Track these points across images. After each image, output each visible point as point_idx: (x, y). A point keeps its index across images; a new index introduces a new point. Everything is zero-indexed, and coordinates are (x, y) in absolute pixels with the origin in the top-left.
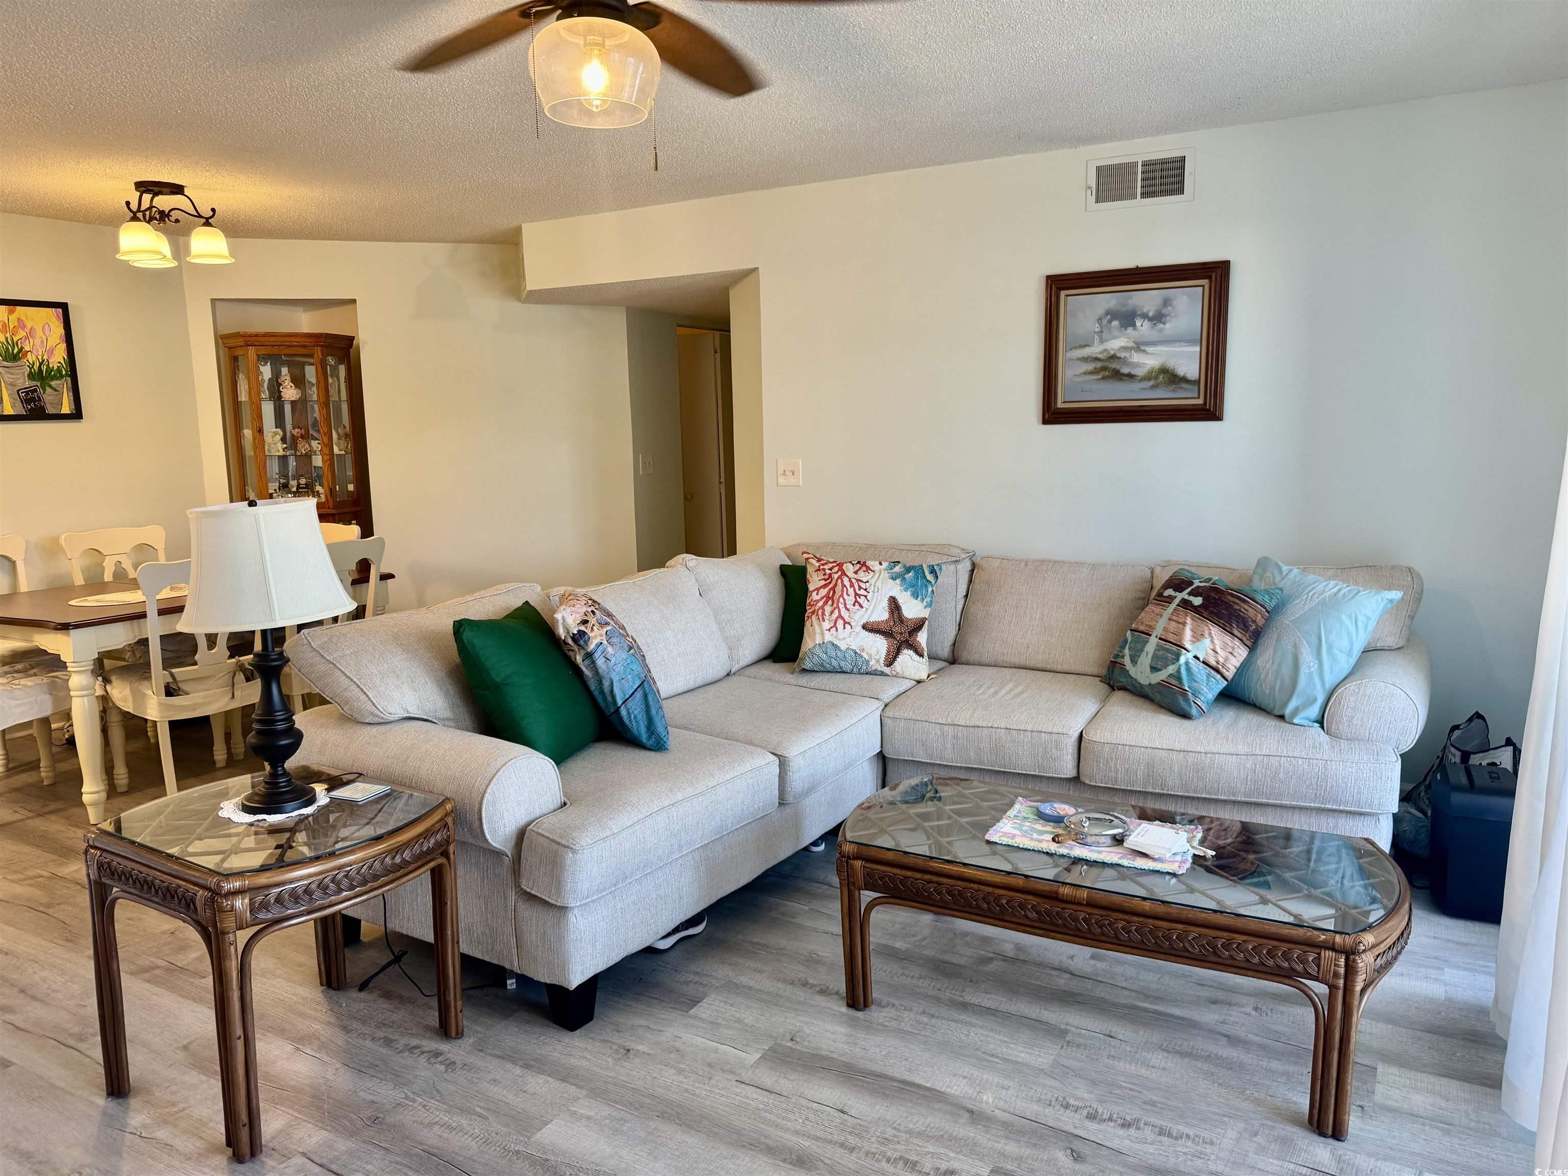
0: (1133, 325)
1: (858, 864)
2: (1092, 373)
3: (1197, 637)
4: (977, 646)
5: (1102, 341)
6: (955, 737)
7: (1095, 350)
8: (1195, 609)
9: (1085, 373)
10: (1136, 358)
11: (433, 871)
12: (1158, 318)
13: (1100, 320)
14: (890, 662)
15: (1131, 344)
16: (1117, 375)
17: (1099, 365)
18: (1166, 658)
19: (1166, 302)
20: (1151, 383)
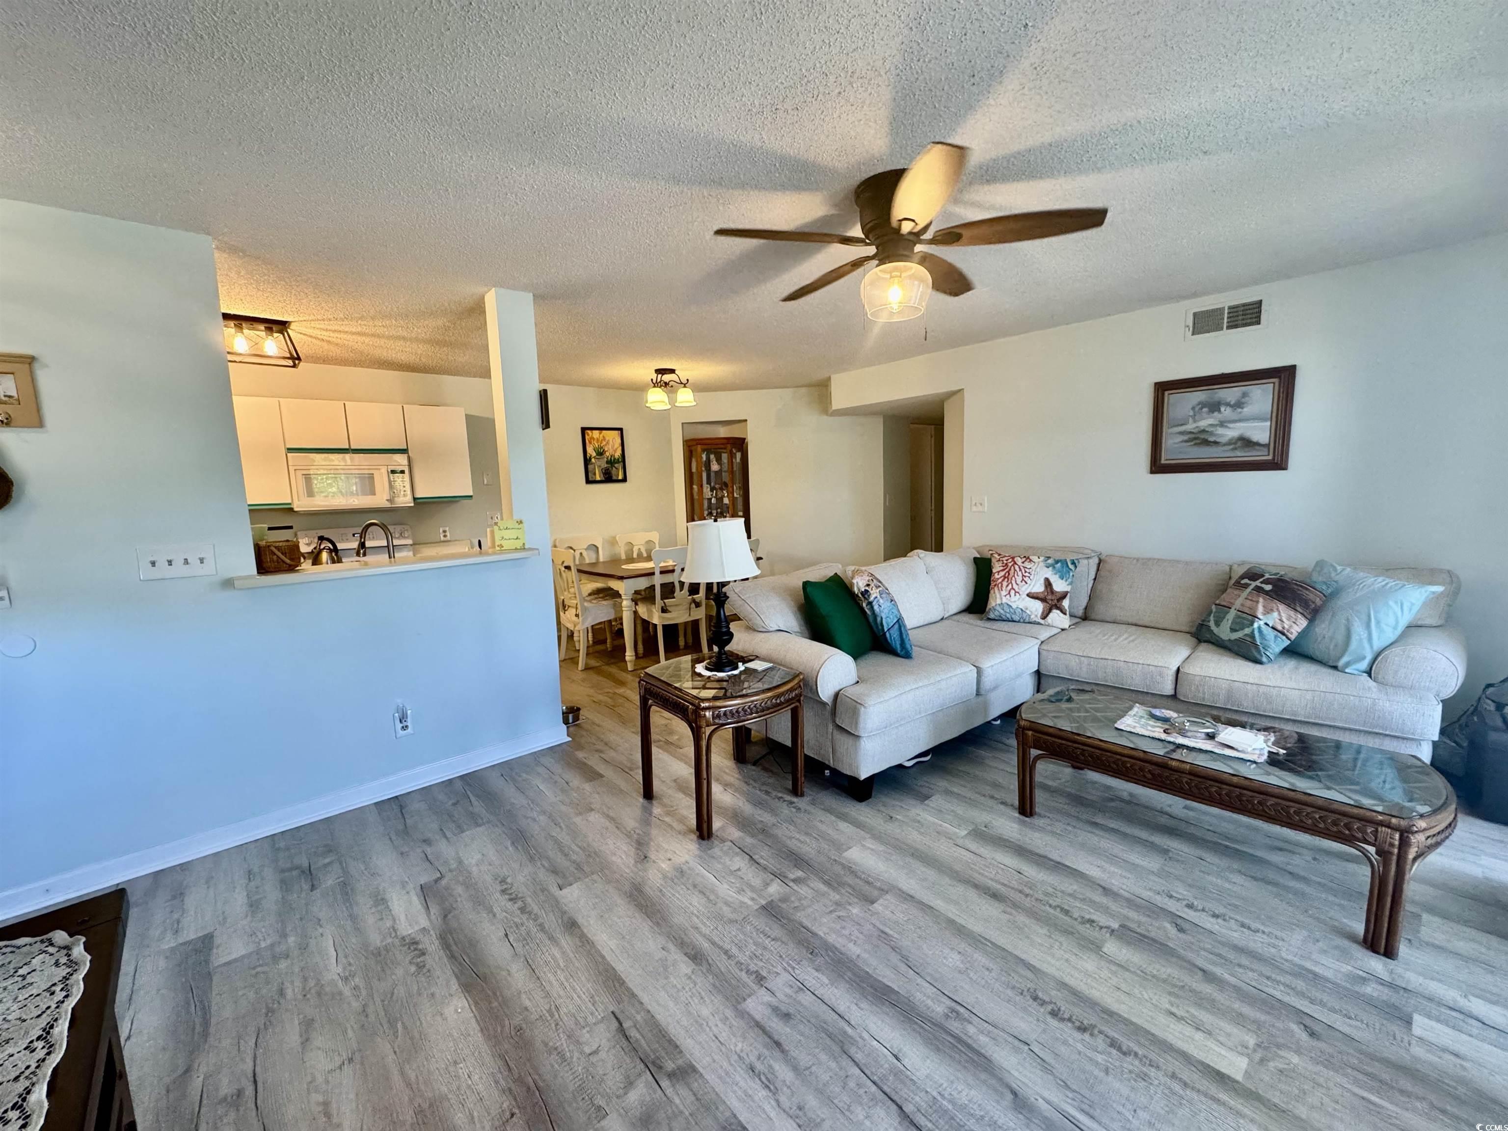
0: (1219, 411)
1: (1030, 733)
2: (1186, 441)
3: (1268, 611)
4: (1100, 610)
5: (1195, 421)
6: (1089, 665)
7: (1190, 426)
8: (1267, 593)
9: (1182, 442)
10: (1220, 431)
11: (792, 710)
12: (1239, 405)
13: (1193, 408)
14: (1045, 616)
15: (1216, 422)
16: (1206, 443)
17: (1193, 436)
18: (1243, 623)
19: (1245, 395)
20: (1231, 447)
